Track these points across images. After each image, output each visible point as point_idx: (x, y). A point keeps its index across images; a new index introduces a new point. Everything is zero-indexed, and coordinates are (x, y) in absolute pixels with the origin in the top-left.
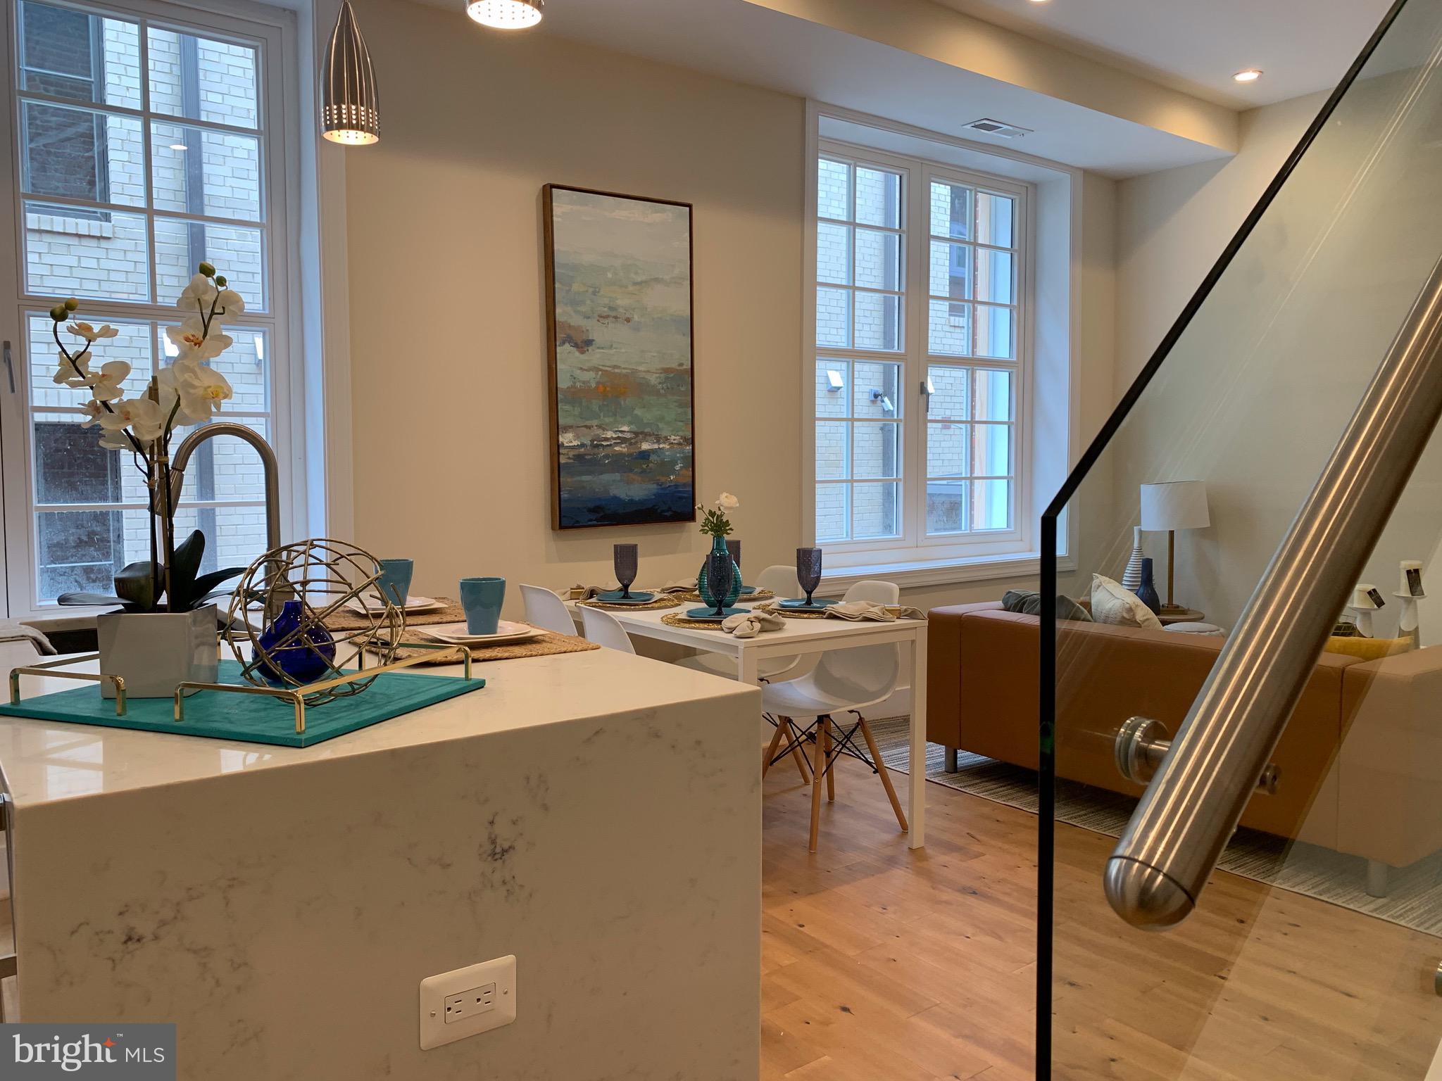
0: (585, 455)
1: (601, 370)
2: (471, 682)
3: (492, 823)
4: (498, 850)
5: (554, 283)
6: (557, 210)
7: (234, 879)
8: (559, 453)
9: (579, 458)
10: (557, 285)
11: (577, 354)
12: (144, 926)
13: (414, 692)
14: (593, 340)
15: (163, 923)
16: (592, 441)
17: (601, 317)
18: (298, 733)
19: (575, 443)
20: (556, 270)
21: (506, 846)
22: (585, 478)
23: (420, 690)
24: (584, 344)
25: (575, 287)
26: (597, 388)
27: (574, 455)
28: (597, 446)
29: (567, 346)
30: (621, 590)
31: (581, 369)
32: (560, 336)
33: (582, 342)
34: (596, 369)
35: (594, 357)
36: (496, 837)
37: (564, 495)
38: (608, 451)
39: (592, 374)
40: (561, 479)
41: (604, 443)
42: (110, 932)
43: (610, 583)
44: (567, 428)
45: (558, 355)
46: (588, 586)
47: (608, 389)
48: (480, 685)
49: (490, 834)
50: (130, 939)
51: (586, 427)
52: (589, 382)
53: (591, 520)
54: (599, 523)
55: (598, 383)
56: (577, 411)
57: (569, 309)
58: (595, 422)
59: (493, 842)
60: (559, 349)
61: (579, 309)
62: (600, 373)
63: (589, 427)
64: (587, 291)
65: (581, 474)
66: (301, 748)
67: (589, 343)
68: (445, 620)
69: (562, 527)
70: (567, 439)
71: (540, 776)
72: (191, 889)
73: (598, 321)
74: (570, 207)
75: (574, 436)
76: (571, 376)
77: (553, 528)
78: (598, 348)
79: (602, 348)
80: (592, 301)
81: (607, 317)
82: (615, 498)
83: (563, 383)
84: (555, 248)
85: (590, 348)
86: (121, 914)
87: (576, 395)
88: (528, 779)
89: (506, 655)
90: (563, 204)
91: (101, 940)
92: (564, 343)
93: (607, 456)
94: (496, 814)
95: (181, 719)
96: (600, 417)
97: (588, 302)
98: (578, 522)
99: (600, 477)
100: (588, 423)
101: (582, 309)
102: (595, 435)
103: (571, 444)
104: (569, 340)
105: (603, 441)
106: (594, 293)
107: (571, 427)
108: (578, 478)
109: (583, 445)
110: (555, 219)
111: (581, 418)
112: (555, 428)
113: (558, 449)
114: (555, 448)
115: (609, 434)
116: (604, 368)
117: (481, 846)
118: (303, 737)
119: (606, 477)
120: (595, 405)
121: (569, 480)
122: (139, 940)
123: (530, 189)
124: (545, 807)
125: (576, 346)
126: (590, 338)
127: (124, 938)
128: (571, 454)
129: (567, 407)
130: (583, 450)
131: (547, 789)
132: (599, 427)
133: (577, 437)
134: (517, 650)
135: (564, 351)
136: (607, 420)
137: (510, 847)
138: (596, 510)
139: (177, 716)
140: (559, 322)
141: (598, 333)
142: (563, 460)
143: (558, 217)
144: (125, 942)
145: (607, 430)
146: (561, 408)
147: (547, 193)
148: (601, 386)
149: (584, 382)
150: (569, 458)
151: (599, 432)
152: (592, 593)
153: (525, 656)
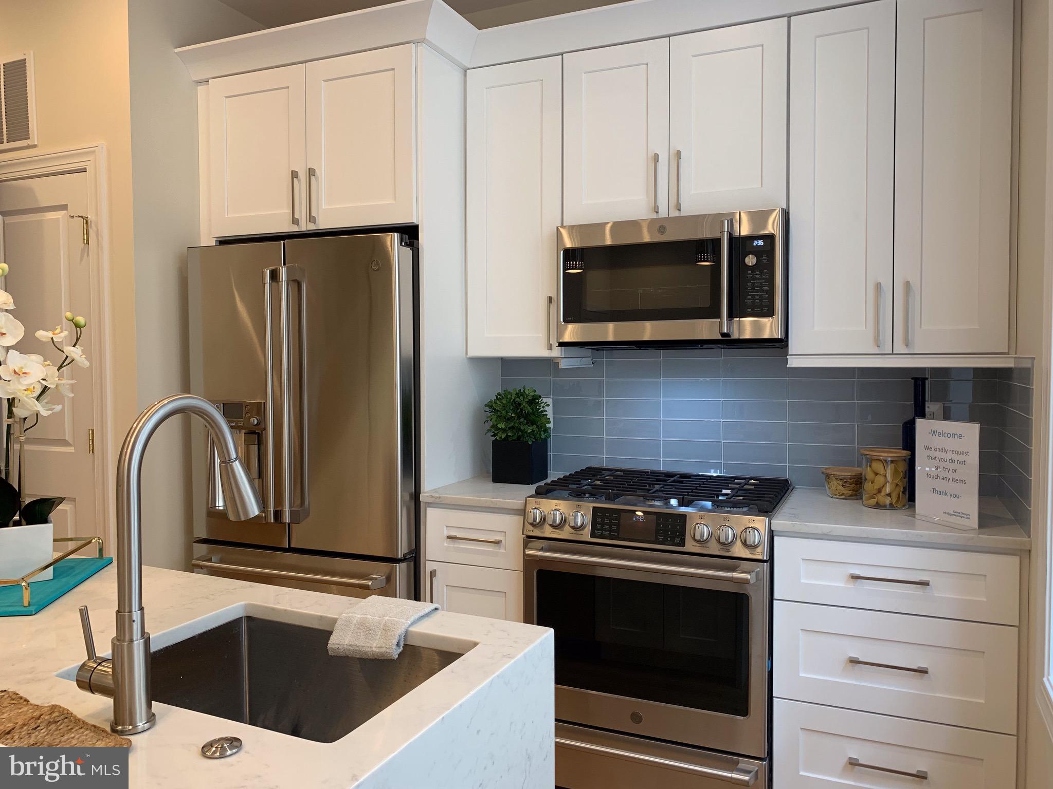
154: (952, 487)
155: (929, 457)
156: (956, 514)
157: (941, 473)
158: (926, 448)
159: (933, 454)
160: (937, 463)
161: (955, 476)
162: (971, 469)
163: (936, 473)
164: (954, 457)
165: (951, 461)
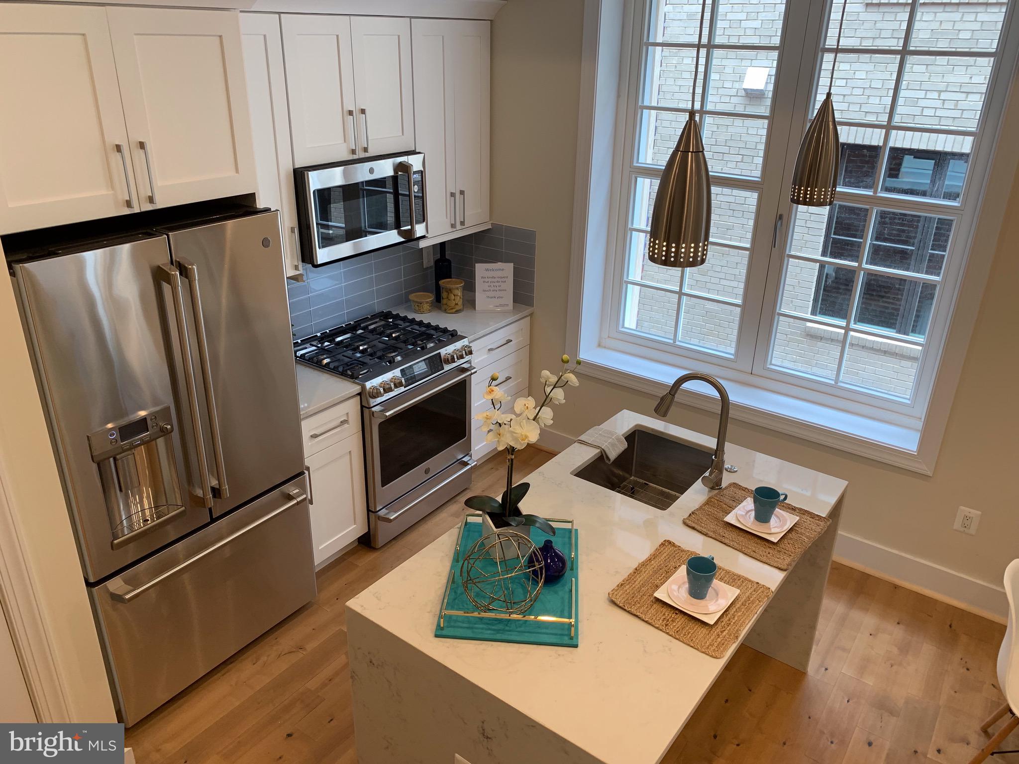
2: (568, 642)
4: (485, 735)
7: (396, 668)
12: (375, 662)
15: (378, 665)
21: (489, 736)
36: (485, 729)
49: (483, 726)
50: (371, 662)
71: (504, 722)
72: (385, 661)
88: (499, 718)
94: (484, 721)
122: (373, 664)
124: (506, 736)
154: (498, 294)
156: (501, 305)
157: (492, 289)
158: (482, 278)
159: (486, 280)
160: (489, 284)
161: (500, 288)
162: (509, 285)
163: (489, 288)
164: (499, 280)
165: (498, 282)
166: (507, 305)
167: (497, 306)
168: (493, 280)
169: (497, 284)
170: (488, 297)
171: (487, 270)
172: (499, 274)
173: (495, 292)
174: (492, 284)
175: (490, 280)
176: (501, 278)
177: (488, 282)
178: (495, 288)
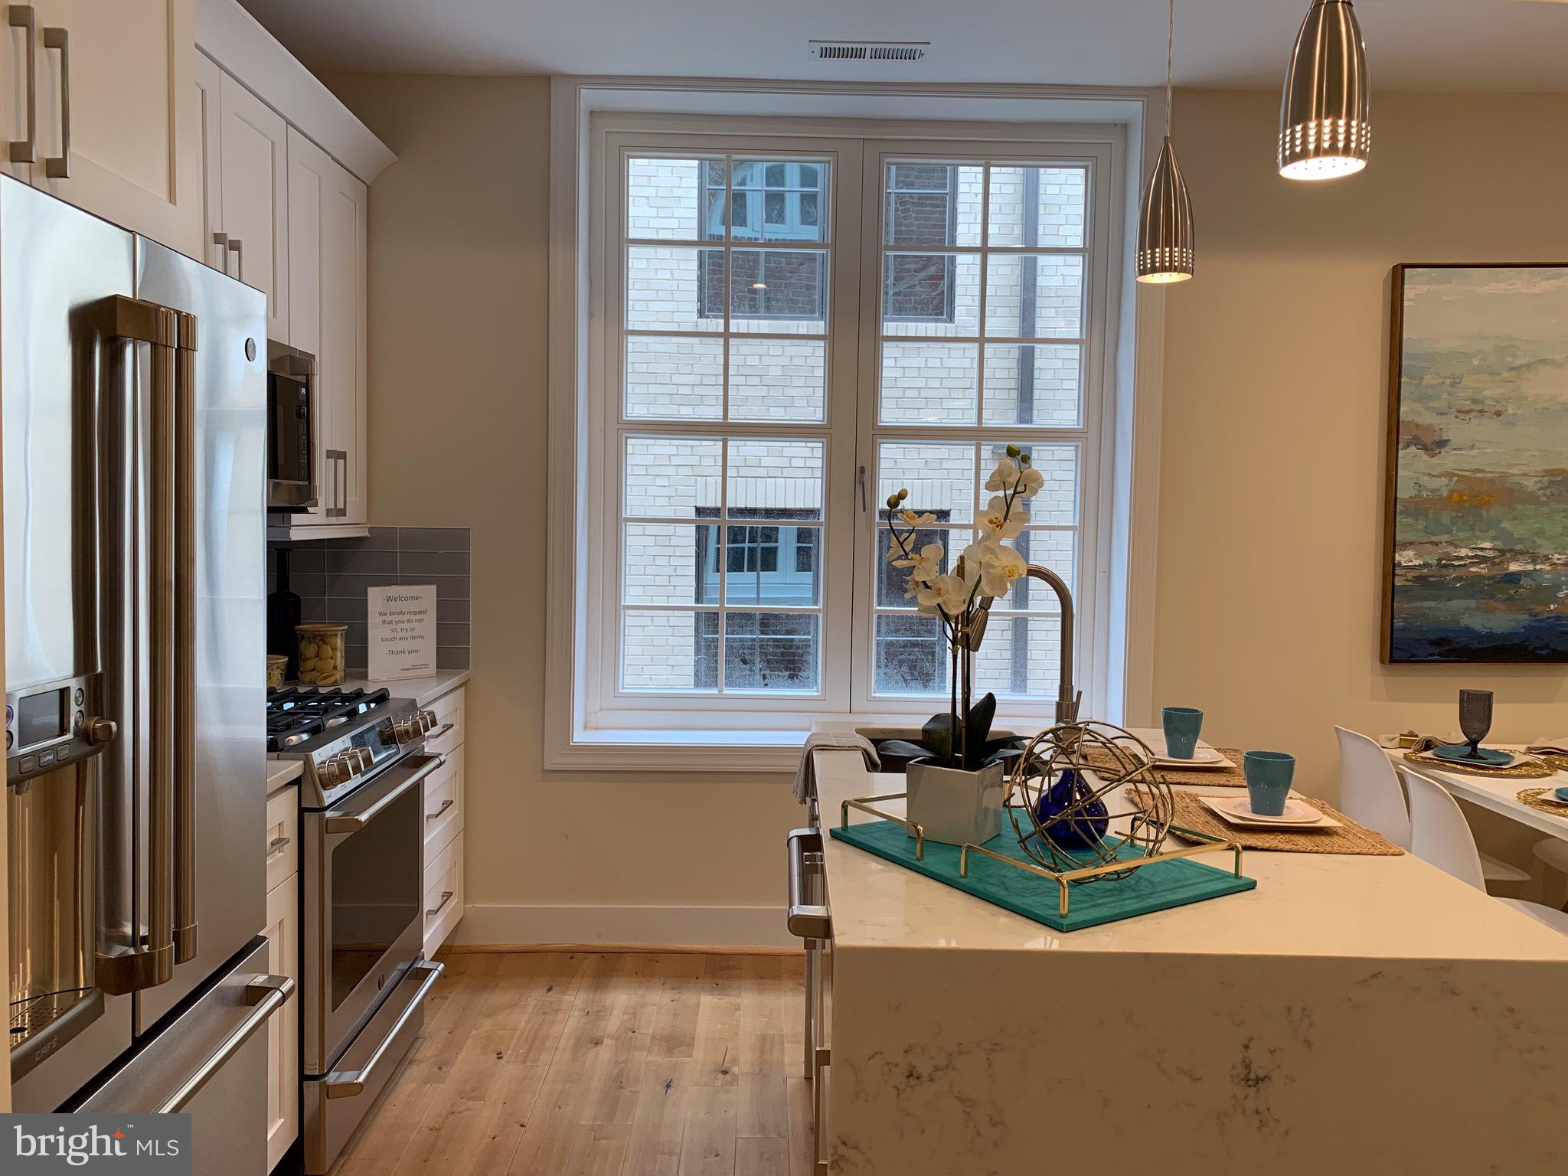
0: (1429, 576)
1: (1456, 475)
2: (1241, 882)
3: (1246, 1047)
4: (1252, 1076)
5: (1400, 377)
6: (1409, 292)
7: (996, 1044)
8: (1394, 575)
9: (1419, 579)
10: (1403, 380)
11: (1425, 457)
12: (924, 1068)
13: (1179, 884)
14: (1448, 441)
15: (937, 1069)
16: (1440, 560)
17: (1460, 412)
18: (1062, 916)
19: (1417, 562)
20: (1404, 362)
21: (1261, 1074)
22: (1426, 604)
23: (1187, 883)
24: (1436, 445)
25: (1428, 379)
26: (1450, 496)
27: (1414, 577)
28: (1445, 566)
29: (1413, 449)
30: (1467, 745)
31: (1430, 474)
32: (1404, 437)
33: (1432, 443)
34: (1450, 475)
35: (1448, 460)
36: (1251, 1062)
37: (1398, 624)
38: (1462, 572)
39: (1444, 480)
40: (1395, 605)
41: (1456, 563)
42: (897, 1065)
43: (1453, 734)
44: (1406, 545)
45: (1400, 460)
46: (1423, 735)
47: (1465, 498)
48: (1251, 886)
49: (1245, 1058)
50: (911, 1075)
51: (1432, 543)
52: (1439, 490)
53: (1432, 655)
54: (1443, 659)
55: (1452, 491)
56: (1421, 524)
57: (1417, 406)
58: (1445, 538)
59: (1248, 1067)
60: (1401, 453)
61: (1431, 404)
62: (1456, 478)
63: (1436, 544)
64: (1443, 383)
65: (1425, 599)
66: (1062, 932)
67: (1442, 443)
68: (1231, 783)
69: (1393, 660)
70: (1405, 557)
71: (1304, 1010)
72: (961, 1044)
73: (1457, 417)
74: (1426, 287)
75: (1415, 554)
76: (1415, 483)
77: (1382, 661)
78: (1454, 449)
79: (1460, 449)
80: (1450, 394)
81: (1469, 411)
82: (1468, 630)
83: (1404, 492)
84: (1405, 336)
85: (1443, 451)
86: (906, 1052)
87: (1420, 507)
88: (1289, 1010)
89: (1288, 847)
90: (1416, 286)
91: (890, 1070)
92: (1408, 446)
93: (1458, 579)
94: (1251, 1039)
95: (965, 876)
96: (1452, 531)
97: (1444, 396)
98: (1415, 656)
99: (1448, 603)
100: (1434, 539)
101: (1436, 404)
102: (1444, 553)
103: (1410, 564)
104: (1416, 441)
105: (1453, 560)
106: (1453, 385)
107: (1411, 543)
108: (1419, 604)
109: (1426, 565)
110: (1406, 303)
111: (1425, 532)
112: (1390, 545)
113: (1394, 569)
114: (1390, 568)
115: (1463, 552)
116: (1460, 473)
117: (1233, 1068)
118: (1066, 922)
119: (1455, 604)
120: (1446, 518)
121: (1406, 606)
122: (918, 1078)
123: (1377, 272)
124: (1308, 1044)
125: (1425, 448)
126: (1445, 438)
127: (907, 1074)
128: (1410, 575)
129: (1410, 520)
130: (1426, 570)
131: (1311, 1025)
132: (1450, 543)
133: (1418, 555)
134: (1302, 841)
135: (1407, 456)
136: (1461, 535)
137: (1265, 1077)
138: (1439, 642)
139: (962, 872)
140: (1403, 421)
141: (1455, 431)
142: (1399, 582)
143: (1410, 300)
144: (908, 1077)
145: (1461, 547)
146: (1399, 522)
147: (1397, 277)
148: (1455, 494)
149: (1432, 491)
150: (1407, 580)
151: (1450, 549)
152: (1428, 745)
153: (1310, 852)
154: (410, 645)
155: (384, 622)
156: (415, 668)
157: (398, 636)
158: (381, 614)
159: (388, 618)
160: (394, 626)
161: (413, 634)
162: (429, 625)
163: (391, 635)
164: (412, 617)
165: (409, 621)
166: (426, 666)
167: (407, 669)
168: (401, 617)
169: (409, 626)
170: (391, 652)
171: (389, 599)
172: (412, 605)
173: (403, 641)
174: (399, 626)
175: (394, 618)
176: (415, 613)
177: (391, 622)
178: (404, 634)
